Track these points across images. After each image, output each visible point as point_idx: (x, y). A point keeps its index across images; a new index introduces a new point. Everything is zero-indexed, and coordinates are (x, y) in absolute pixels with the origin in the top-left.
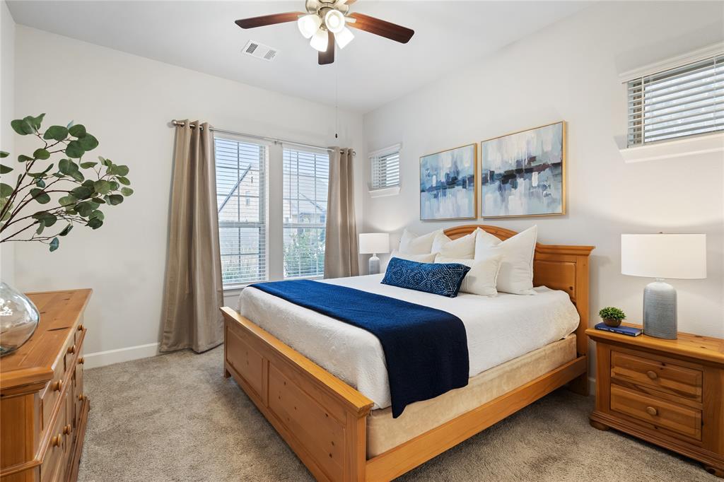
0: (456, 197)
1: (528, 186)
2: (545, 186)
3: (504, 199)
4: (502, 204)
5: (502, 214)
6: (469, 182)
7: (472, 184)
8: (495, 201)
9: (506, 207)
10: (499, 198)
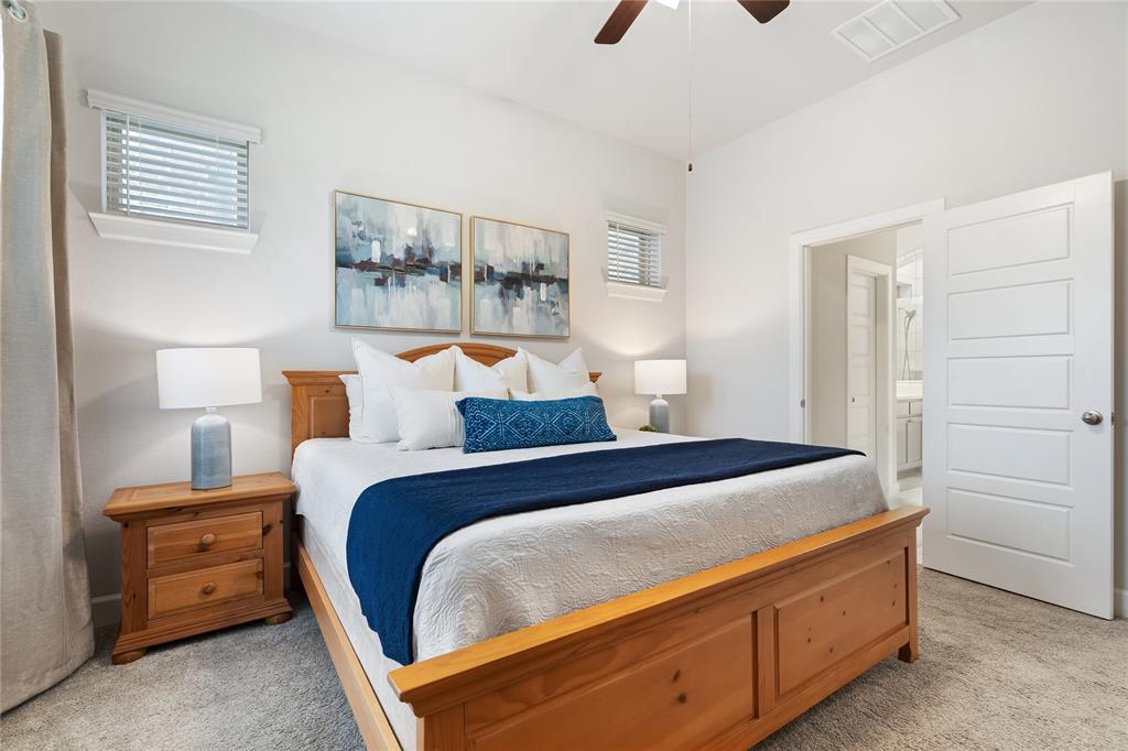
0: (427, 294)
1: (536, 299)
2: (552, 302)
3: (507, 311)
4: (504, 318)
5: (504, 330)
6: (450, 272)
7: (458, 278)
8: (495, 310)
9: (510, 323)
10: (500, 307)
